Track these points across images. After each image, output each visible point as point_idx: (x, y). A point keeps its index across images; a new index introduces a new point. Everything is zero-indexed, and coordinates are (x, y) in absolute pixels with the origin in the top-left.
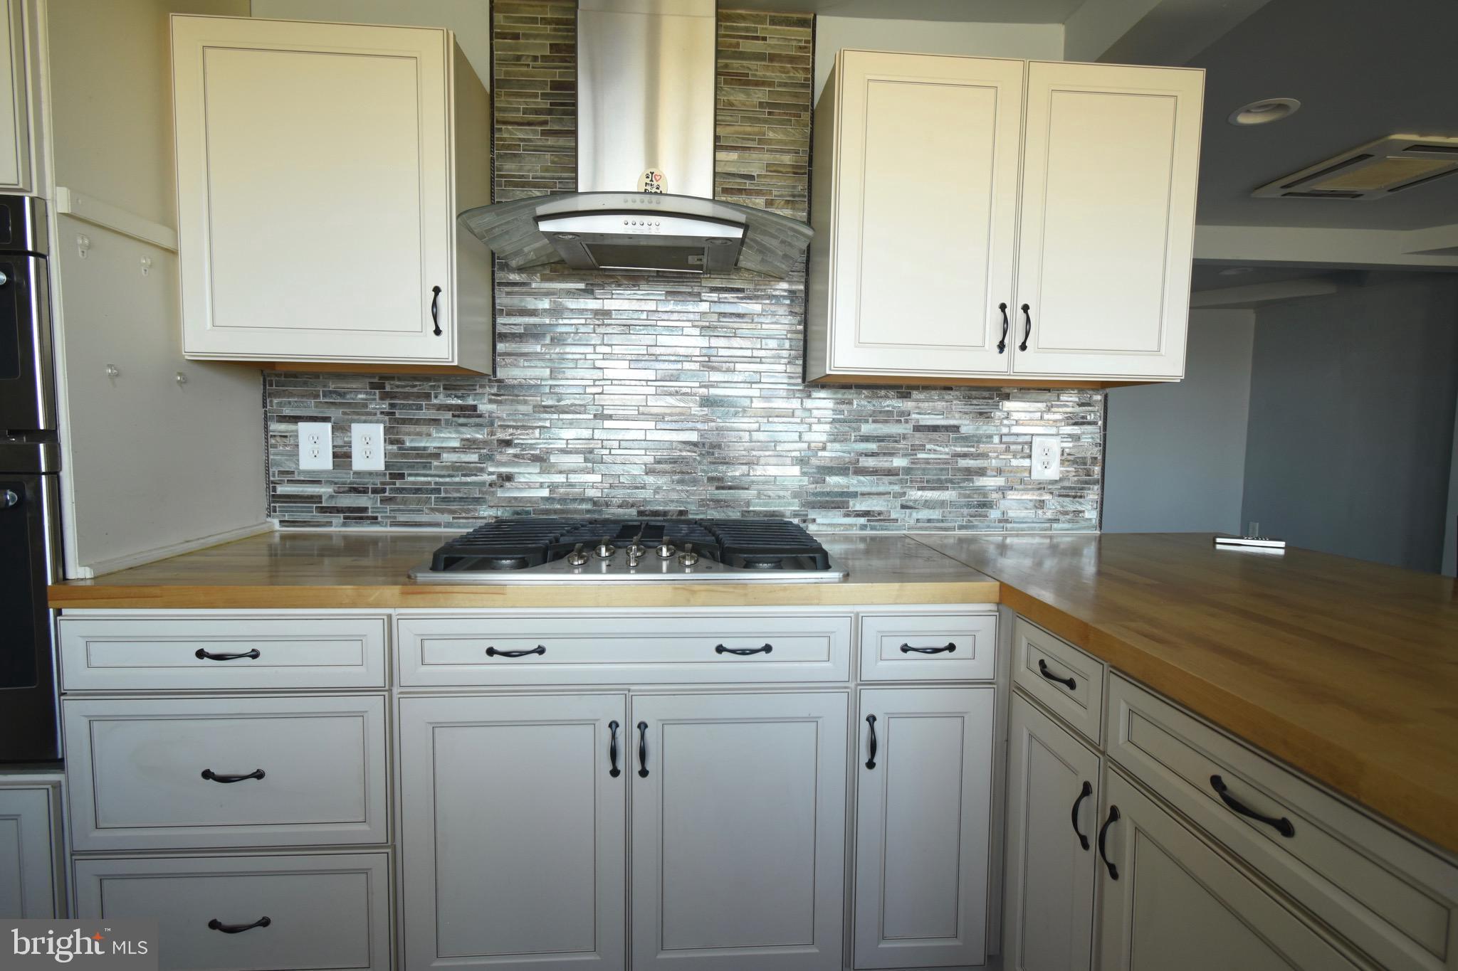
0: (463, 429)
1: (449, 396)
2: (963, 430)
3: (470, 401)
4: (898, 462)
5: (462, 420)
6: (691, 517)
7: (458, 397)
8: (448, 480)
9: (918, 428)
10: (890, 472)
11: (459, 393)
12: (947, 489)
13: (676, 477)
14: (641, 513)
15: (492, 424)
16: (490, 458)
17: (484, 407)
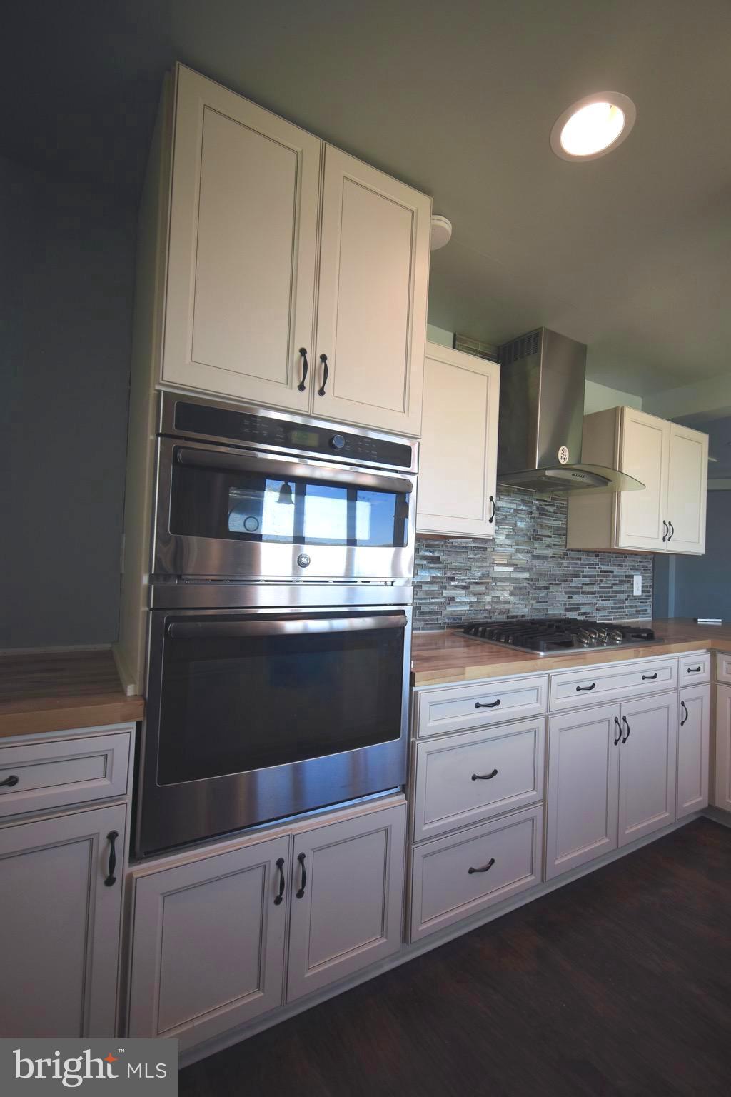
0: (432, 571)
1: (426, 551)
2: (615, 573)
3: (436, 554)
4: (596, 588)
5: (432, 565)
6: (526, 618)
7: (430, 552)
8: (424, 601)
9: (602, 572)
10: (593, 593)
11: (431, 549)
12: (609, 600)
13: (521, 597)
14: (508, 617)
15: (445, 567)
16: (444, 587)
17: (443, 558)
